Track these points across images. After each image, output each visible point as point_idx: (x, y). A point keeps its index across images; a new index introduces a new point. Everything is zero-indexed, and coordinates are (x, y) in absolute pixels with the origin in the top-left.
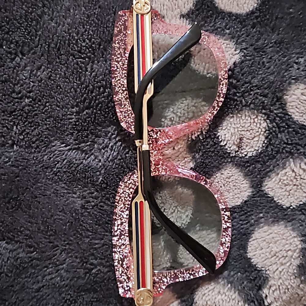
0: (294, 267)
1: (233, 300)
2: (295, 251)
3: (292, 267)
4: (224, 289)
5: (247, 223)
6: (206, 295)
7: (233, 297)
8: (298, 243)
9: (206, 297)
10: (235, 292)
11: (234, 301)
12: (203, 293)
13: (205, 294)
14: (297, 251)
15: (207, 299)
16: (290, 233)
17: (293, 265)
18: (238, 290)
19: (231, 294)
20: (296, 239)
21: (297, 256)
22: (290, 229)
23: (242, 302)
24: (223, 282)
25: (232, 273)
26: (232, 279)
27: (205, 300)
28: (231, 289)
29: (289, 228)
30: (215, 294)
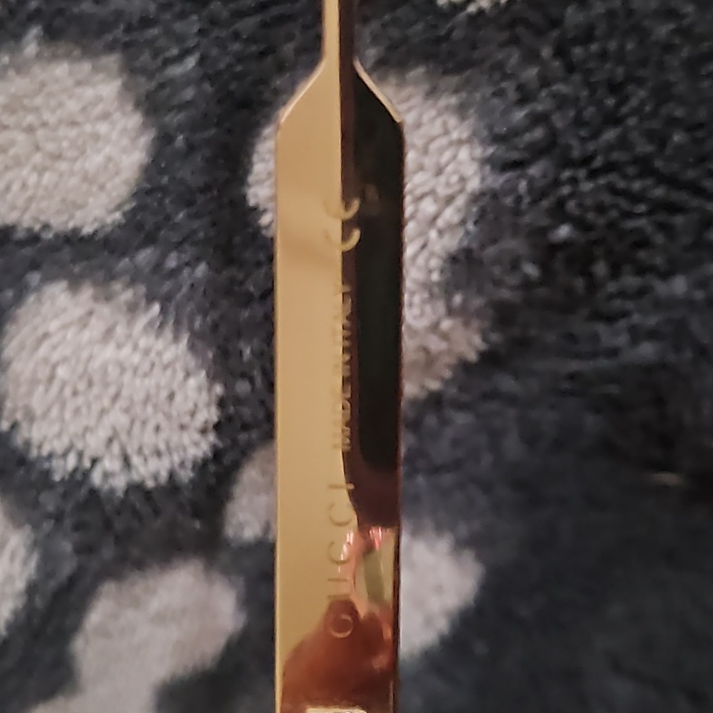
0: (434, 263)
1: (166, 367)
2: (450, 200)
3: (428, 260)
4: (130, 323)
5: (263, 54)
6: (54, 340)
7: (168, 356)
8: (471, 169)
9: (54, 347)
10: (176, 339)
11: (169, 372)
12: (40, 332)
13: (46, 336)
14: (461, 201)
15: (56, 357)
16: (445, 124)
17: (432, 254)
18: (191, 329)
19: (160, 344)
20: (464, 153)
21: (456, 219)
22: (447, 108)
23: (203, 374)
24: (127, 295)
25: (172, 262)
26: (167, 286)
27: (46, 360)
28: (162, 326)
29: (443, 102)
30: (91, 343)
